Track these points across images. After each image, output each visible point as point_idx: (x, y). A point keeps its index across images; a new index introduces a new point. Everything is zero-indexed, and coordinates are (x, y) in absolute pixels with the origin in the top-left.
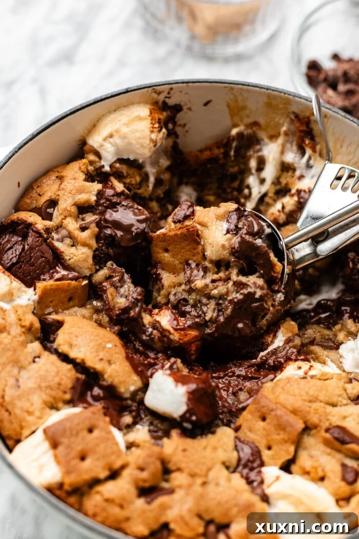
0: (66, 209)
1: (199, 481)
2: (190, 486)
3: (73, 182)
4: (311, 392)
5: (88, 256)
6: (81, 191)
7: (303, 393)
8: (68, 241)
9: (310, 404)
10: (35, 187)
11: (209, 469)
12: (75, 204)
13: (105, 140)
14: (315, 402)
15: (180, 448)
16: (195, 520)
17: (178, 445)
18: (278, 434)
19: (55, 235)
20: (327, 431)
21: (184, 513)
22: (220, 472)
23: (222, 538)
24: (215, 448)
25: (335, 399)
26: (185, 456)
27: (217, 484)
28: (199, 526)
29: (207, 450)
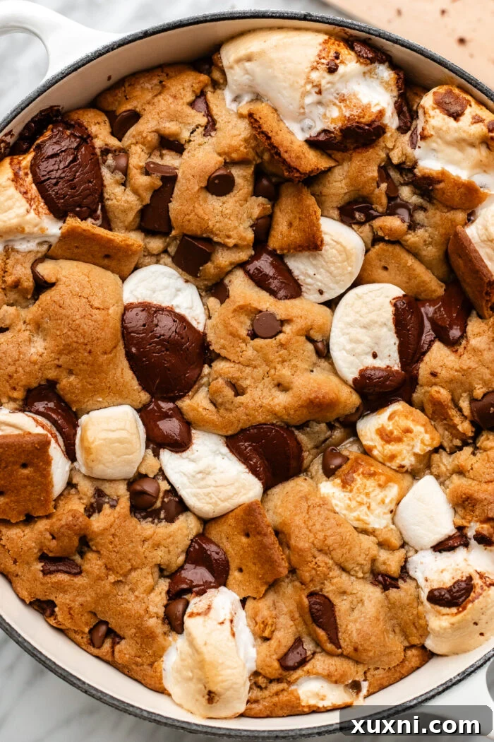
0: (140, 133)
1: (112, 578)
2: (99, 578)
3: (171, 100)
4: (330, 541)
5: (131, 209)
6: (174, 117)
7: (321, 536)
8: (119, 176)
9: (316, 553)
10: (126, 85)
11: (134, 569)
12: (157, 131)
13: (239, 61)
14: (326, 554)
15: (113, 531)
16: (86, 617)
17: (111, 526)
18: (255, 564)
19: (110, 160)
20: (311, 595)
21: (76, 605)
22: (144, 577)
23: (107, 645)
24: (157, 546)
25: (349, 566)
26: (111, 543)
27: (132, 590)
28: (87, 624)
29: (146, 544)
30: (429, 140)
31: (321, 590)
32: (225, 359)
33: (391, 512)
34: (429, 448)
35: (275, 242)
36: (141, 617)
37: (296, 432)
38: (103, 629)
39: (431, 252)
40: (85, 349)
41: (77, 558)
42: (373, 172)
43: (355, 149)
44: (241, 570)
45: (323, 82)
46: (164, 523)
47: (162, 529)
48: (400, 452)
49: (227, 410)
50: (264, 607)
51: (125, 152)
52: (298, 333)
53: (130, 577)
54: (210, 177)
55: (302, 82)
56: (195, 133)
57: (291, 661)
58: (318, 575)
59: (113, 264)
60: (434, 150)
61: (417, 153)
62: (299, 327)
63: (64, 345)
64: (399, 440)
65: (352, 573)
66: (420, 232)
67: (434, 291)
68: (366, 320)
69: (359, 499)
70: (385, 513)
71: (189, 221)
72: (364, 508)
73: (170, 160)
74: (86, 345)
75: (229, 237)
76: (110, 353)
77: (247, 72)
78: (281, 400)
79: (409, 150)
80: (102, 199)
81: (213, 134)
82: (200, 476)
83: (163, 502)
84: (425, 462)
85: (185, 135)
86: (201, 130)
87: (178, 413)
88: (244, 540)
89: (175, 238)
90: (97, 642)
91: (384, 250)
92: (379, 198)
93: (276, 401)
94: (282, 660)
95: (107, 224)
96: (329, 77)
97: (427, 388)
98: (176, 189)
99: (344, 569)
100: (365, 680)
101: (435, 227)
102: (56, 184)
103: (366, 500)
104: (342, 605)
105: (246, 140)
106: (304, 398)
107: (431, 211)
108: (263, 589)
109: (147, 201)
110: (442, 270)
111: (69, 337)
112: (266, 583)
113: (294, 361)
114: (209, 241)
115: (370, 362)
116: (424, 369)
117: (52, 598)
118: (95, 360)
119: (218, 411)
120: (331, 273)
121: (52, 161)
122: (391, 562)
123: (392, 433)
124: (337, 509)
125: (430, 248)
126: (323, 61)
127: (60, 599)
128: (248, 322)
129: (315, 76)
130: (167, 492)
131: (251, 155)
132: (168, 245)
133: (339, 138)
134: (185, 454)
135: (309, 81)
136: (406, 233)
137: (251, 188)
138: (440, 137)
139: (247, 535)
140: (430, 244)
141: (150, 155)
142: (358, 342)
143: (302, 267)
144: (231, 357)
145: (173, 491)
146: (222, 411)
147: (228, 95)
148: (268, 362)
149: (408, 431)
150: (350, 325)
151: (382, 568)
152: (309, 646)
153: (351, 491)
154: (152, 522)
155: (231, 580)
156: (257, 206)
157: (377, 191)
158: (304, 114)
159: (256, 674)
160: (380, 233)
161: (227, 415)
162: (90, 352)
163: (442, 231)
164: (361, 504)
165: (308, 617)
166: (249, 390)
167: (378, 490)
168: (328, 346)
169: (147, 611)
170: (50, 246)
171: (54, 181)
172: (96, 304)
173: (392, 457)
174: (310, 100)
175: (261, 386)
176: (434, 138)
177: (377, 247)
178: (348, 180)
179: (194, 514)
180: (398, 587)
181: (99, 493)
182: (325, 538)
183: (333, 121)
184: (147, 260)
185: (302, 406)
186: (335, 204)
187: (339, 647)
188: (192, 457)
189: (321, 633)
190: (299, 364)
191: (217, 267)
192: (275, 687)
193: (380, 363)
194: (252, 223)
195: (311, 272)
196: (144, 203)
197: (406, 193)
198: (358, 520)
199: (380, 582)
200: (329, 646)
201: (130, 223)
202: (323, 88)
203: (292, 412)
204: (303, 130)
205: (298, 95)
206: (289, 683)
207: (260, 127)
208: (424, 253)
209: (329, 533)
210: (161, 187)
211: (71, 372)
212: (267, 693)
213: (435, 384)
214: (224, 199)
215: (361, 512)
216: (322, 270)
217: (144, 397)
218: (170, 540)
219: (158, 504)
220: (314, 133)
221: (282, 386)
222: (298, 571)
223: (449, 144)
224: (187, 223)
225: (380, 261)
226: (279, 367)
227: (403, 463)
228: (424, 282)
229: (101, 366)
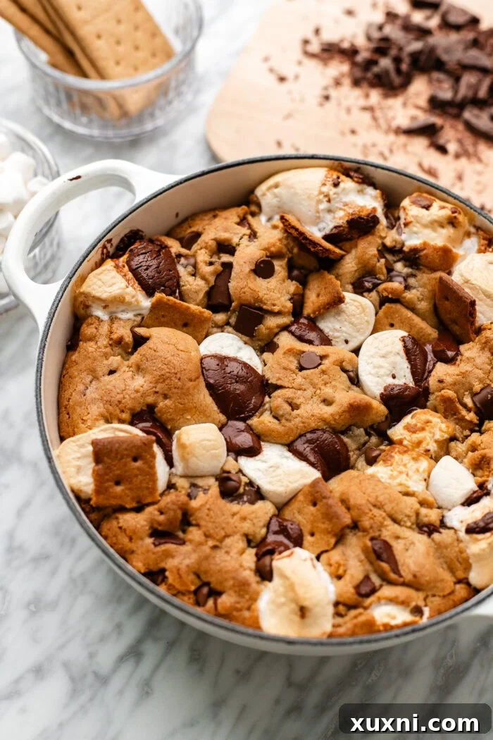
0: (203, 241)
1: (211, 543)
2: (200, 544)
4: (381, 499)
5: (201, 290)
6: (226, 230)
7: (374, 495)
8: (191, 269)
9: (372, 508)
10: (189, 220)
11: (227, 536)
12: (215, 240)
13: (269, 188)
14: (379, 508)
15: (208, 506)
16: (192, 577)
17: (206, 503)
18: (323, 523)
19: (183, 260)
20: (372, 539)
21: (183, 567)
22: (237, 543)
23: (210, 602)
24: (244, 519)
25: (400, 517)
26: (208, 515)
27: (227, 553)
28: (193, 583)
29: (235, 517)
30: (411, 226)
31: (380, 536)
32: (281, 387)
33: (425, 480)
34: (446, 436)
35: (308, 310)
36: (236, 571)
37: (342, 437)
38: (205, 590)
39: (423, 305)
40: (176, 377)
41: (180, 534)
42: (373, 251)
43: (358, 238)
44: (312, 535)
45: (331, 193)
46: (247, 504)
47: (246, 508)
48: (425, 438)
49: (287, 420)
50: (335, 555)
51: (194, 256)
52: (334, 363)
53: (224, 543)
54: (257, 262)
55: (316, 193)
56: (243, 239)
57: (364, 590)
58: (375, 523)
59: (190, 329)
60: (416, 233)
61: (404, 237)
62: (334, 359)
63: (160, 376)
64: (423, 429)
65: (402, 523)
66: (414, 291)
67: (430, 335)
68: (383, 352)
69: (399, 469)
70: (420, 480)
71: (245, 293)
72: (404, 476)
73: (226, 258)
74: (176, 374)
75: (274, 305)
76: (195, 380)
77: (276, 196)
78: (327, 411)
79: (397, 237)
80: (178, 286)
81: (255, 240)
82: (271, 469)
83: (245, 489)
84: (445, 449)
85: (235, 240)
86: (246, 237)
87: (250, 429)
88: (312, 508)
89: (234, 311)
90: (201, 600)
91: (389, 308)
92: (381, 269)
93: (324, 411)
94: (357, 587)
95: (182, 298)
96: (334, 190)
97: (437, 394)
98: (233, 273)
99: (395, 521)
100: (426, 606)
101: (424, 286)
102: (147, 269)
103: (403, 469)
104: (398, 547)
105: (280, 240)
106: (345, 405)
107: (420, 275)
108: (333, 541)
109: (212, 283)
110: (435, 320)
111: (163, 369)
112: (335, 535)
113: (333, 383)
114: (261, 309)
115: (390, 381)
116: (432, 382)
117: (163, 565)
118: (184, 385)
119: (280, 423)
120: (352, 324)
121: (142, 257)
122: (432, 515)
123: (416, 425)
124: (383, 480)
125: (423, 303)
126: (328, 179)
127: (170, 564)
128: (296, 362)
129: (325, 189)
130: (247, 484)
131: (285, 250)
132: (230, 318)
133: (346, 230)
134: (257, 458)
135: (321, 193)
136: (404, 292)
137: (286, 274)
138: (418, 222)
139: (315, 504)
140: (422, 300)
141: (211, 257)
142: (380, 367)
143: (330, 325)
144: (286, 385)
145: (251, 483)
146: (283, 421)
147: (263, 218)
148: (314, 386)
149: (428, 422)
150: (372, 356)
151: (426, 520)
152: (376, 580)
153: (391, 465)
154: (238, 503)
155: (305, 543)
156: (292, 286)
157: (378, 264)
158: (319, 217)
159: (336, 604)
160: (385, 294)
161: (288, 424)
162: (179, 379)
163: (430, 288)
164: (401, 473)
165: (373, 556)
166: (302, 406)
167: (412, 462)
168: (357, 376)
169: (241, 566)
170: (143, 318)
171: (145, 267)
172: (181, 348)
173: (419, 443)
174: (324, 206)
175: (311, 402)
176: (413, 224)
177: (384, 307)
178: (357, 260)
179: (271, 501)
180: (440, 533)
181: (194, 485)
182: (377, 497)
183: (340, 218)
184: (215, 330)
185: (344, 412)
186: (349, 280)
187: (401, 576)
188: (264, 459)
189: (385, 566)
190: (337, 384)
191: (267, 328)
192: (353, 613)
193: (400, 381)
194: (290, 297)
195: (337, 326)
196: (210, 285)
197: (399, 266)
198: (401, 484)
199: (425, 531)
200: (393, 576)
201: (201, 300)
202: (331, 198)
203: (337, 417)
204: (320, 230)
205: (314, 203)
206: (366, 608)
207: (289, 225)
208: (419, 307)
209: (379, 493)
210: (222, 271)
211: (165, 397)
212: (347, 618)
213: (443, 389)
214: (268, 280)
215: (402, 479)
216: (346, 323)
217: (223, 418)
218: (253, 515)
219: (241, 490)
220: (327, 231)
221: (327, 402)
222: (359, 523)
223: (425, 226)
224: (243, 294)
225: (387, 318)
226: (323, 387)
227: (428, 448)
228: (421, 328)
229: (188, 389)
